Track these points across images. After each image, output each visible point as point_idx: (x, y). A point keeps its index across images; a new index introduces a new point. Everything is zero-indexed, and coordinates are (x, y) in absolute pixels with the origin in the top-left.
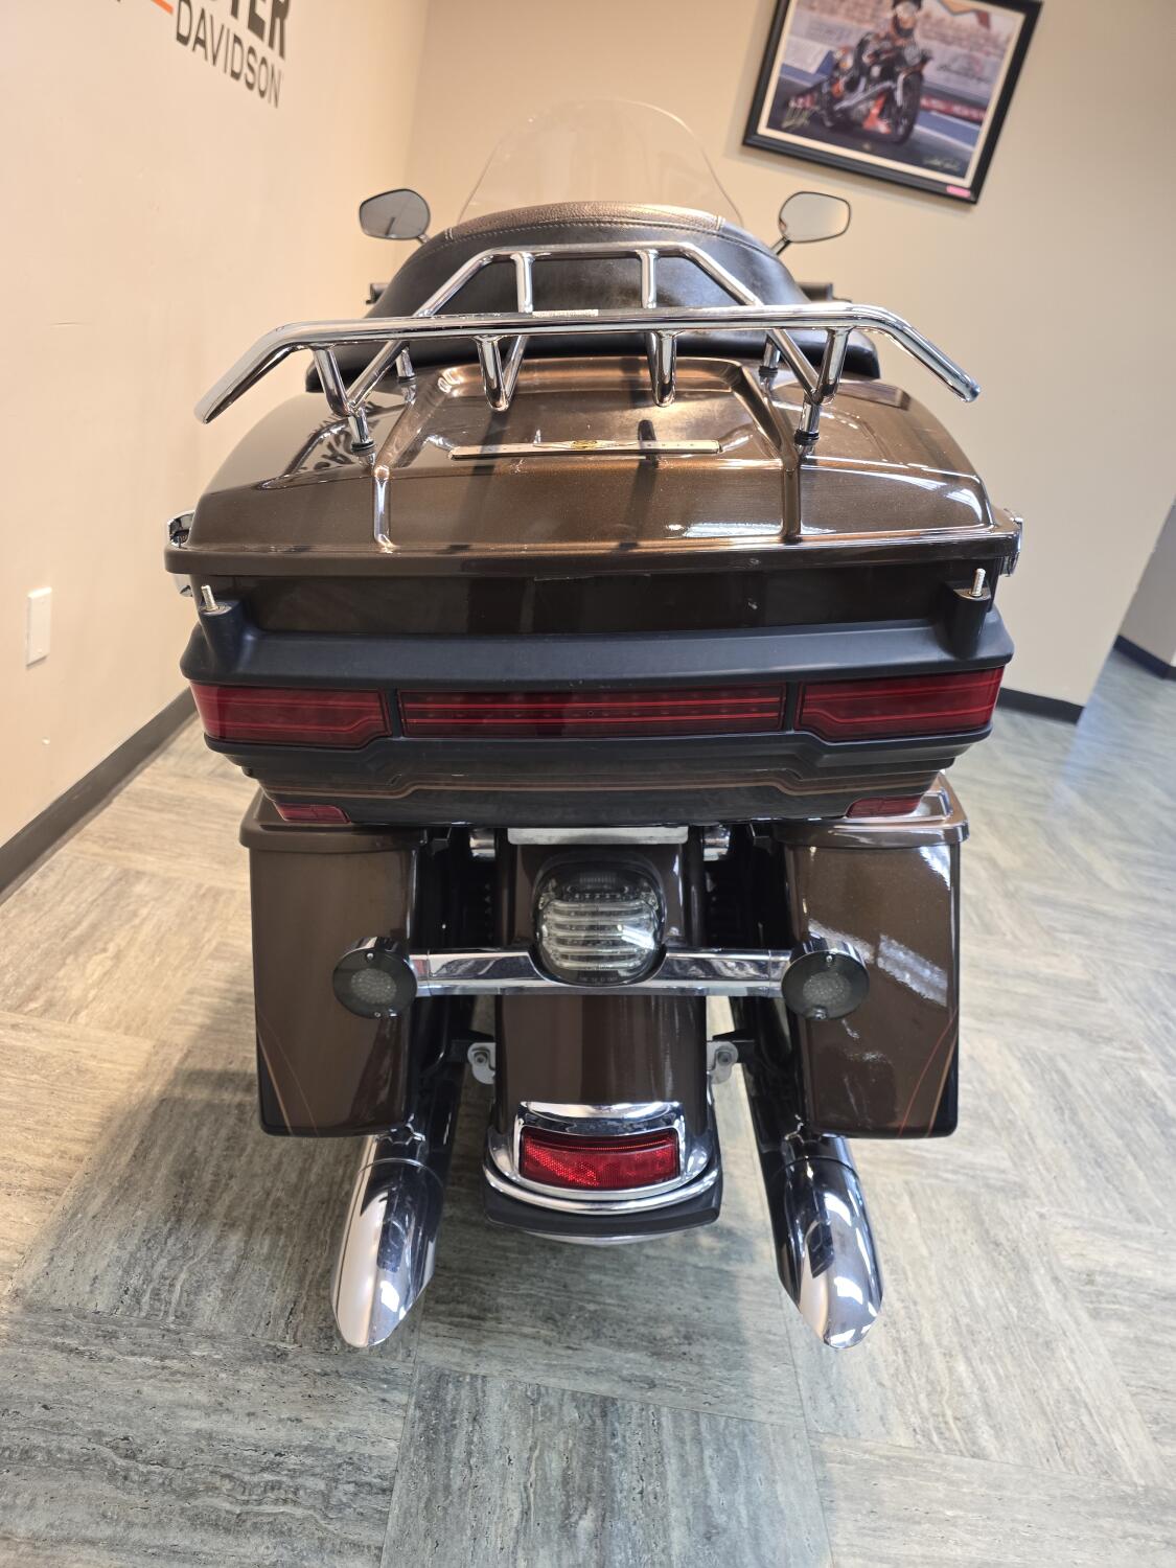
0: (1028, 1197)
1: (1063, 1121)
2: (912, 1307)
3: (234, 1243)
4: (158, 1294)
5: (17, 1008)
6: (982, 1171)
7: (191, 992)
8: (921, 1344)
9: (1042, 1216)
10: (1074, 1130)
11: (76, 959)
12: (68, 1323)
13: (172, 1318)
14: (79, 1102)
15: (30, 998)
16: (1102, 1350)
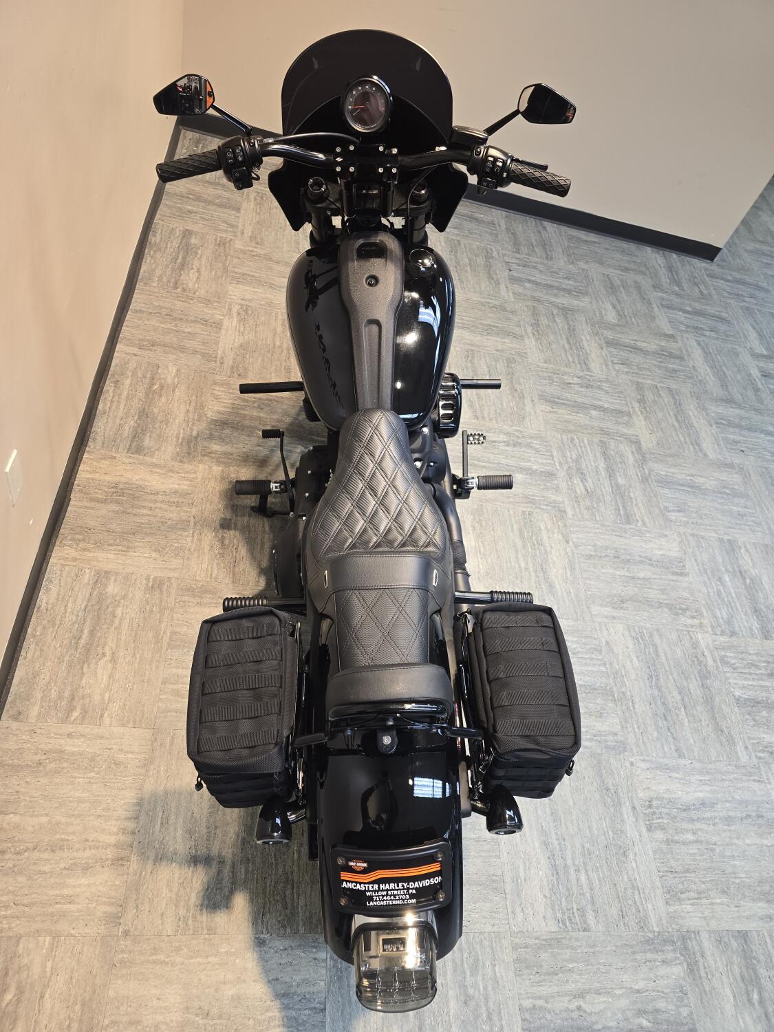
0: (626, 751)
1: (650, 686)
2: (562, 843)
3: (227, 874)
4: (195, 918)
5: (65, 720)
6: (605, 736)
7: (164, 683)
8: (566, 866)
9: (632, 764)
10: (656, 692)
11: (89, 667)
12: (156, 946)
13: (205, 932)
14: (122, 789)
15: (71, 709)
16: (650, 852)
